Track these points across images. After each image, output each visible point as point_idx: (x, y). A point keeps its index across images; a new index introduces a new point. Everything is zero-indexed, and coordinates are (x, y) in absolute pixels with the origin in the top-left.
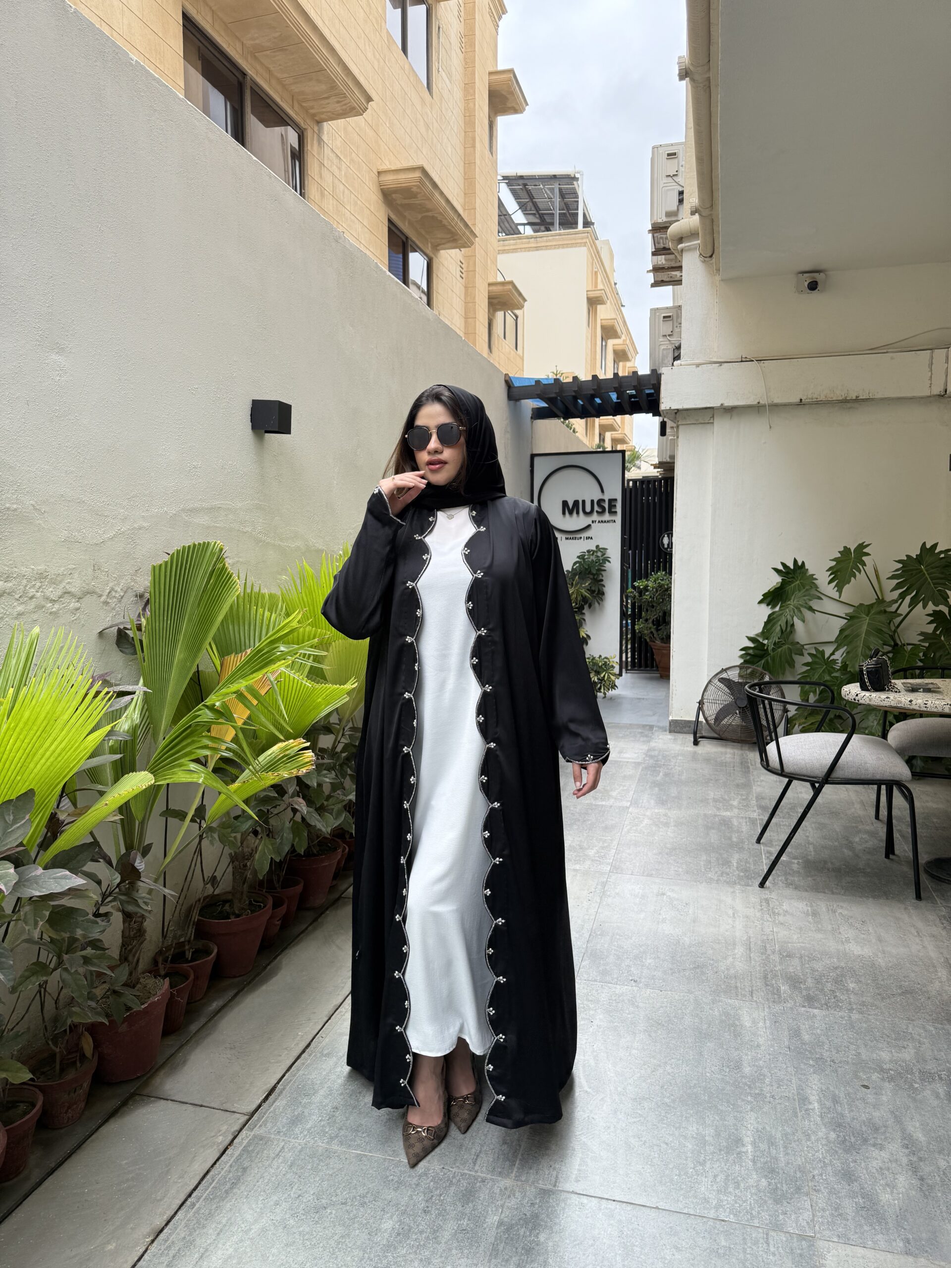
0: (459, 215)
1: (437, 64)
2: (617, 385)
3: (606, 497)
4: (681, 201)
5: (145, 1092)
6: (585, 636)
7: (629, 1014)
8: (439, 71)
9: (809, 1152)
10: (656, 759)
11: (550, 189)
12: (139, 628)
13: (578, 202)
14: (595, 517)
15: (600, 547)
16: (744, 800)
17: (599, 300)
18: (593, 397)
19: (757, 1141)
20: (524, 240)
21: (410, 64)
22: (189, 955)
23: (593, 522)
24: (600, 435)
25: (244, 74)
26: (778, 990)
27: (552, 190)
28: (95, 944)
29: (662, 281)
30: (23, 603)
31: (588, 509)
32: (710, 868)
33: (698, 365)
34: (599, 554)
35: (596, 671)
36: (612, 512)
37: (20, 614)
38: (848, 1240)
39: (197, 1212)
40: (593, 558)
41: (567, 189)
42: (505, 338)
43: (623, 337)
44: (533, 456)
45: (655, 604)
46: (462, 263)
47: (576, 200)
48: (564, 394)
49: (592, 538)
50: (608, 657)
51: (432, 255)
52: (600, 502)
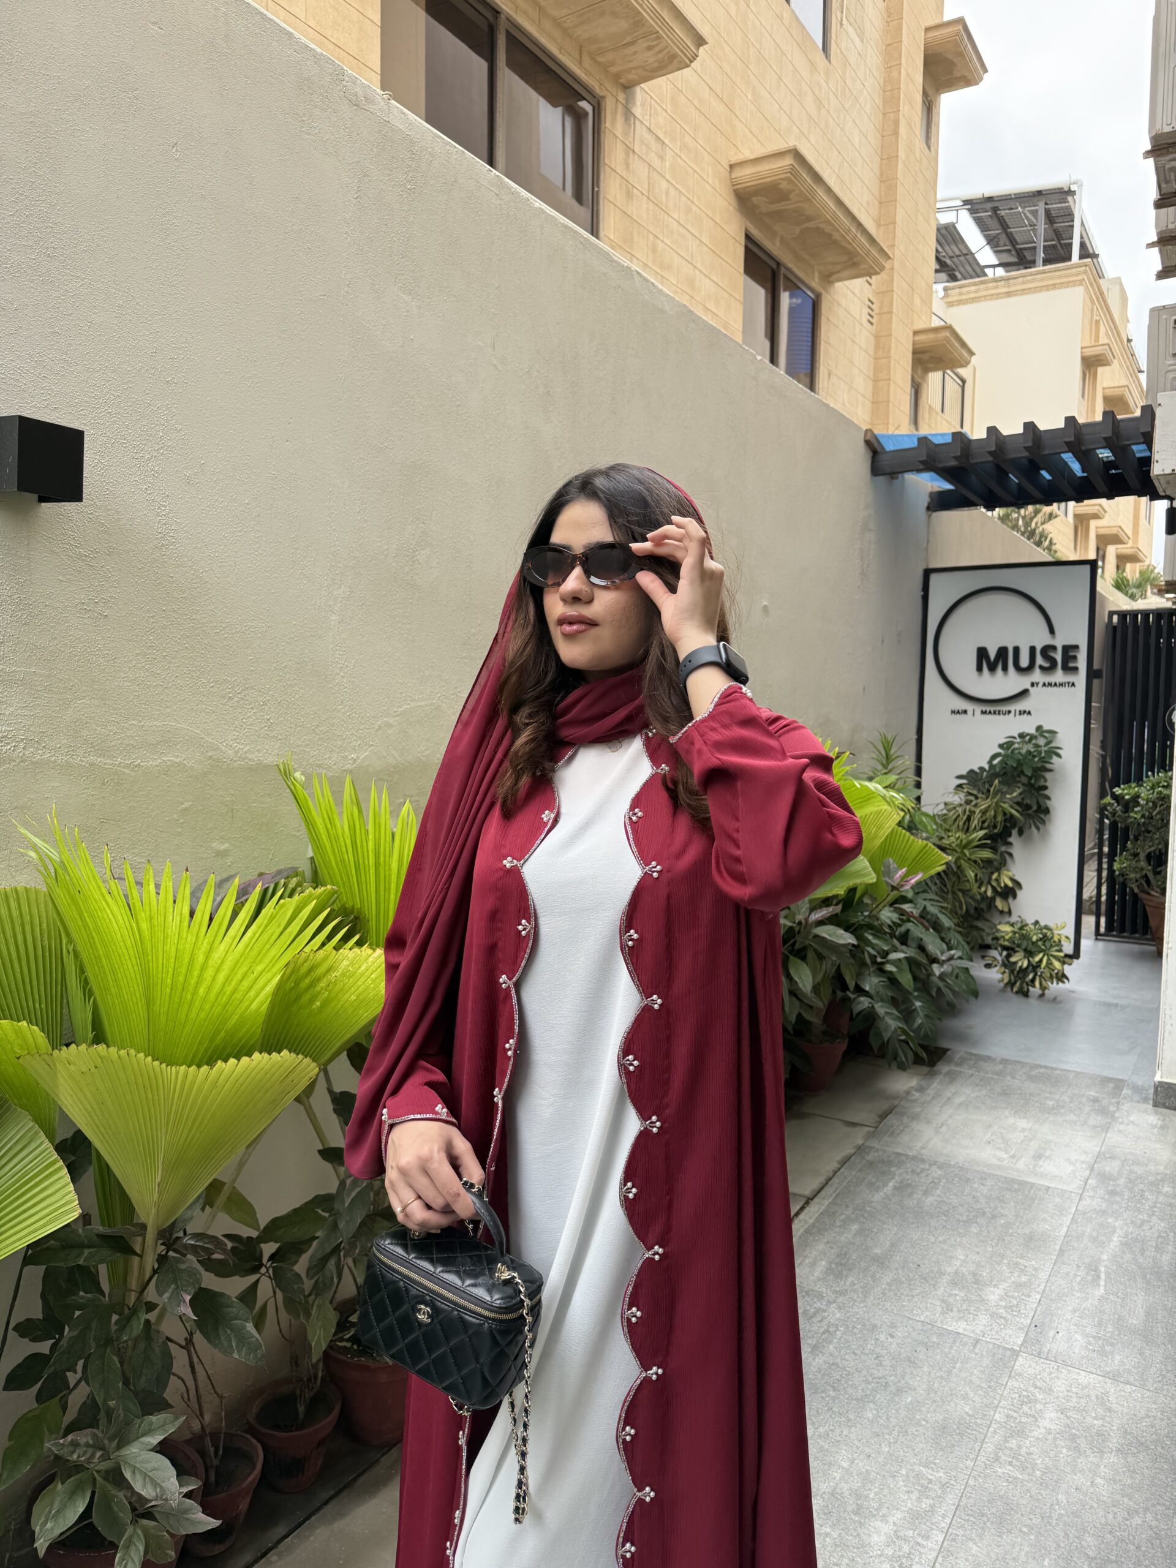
0: (860, 225)
1: (839, 14)
2: (1074, 441)
3: (1059, 642)
6: (1010, 884)
8: (841, 24)
11: (1032, 212)
13: (1072, 226)
14: (1037, 676)
15: (1046, 728)
17: (1100, 360)
18: (1035, 466)
20: (991, 285)
21: (793, 12)
23: (1033, 685)
25: (497, 12)
27: (1035, 213)
31: (1024, 662)
34: (1041, 742)
35: (1025, 950)
36: (1069, 667)
40: (1030, 747)
41: (1059, 209)
42: (943, 411)
44: (928, 573)
45: (1150, 828)
46: (872, 303)
47: (1071, 224)
48: (972, 462)
49: (1029, 713)
50: (1051, 925)
51: (822, 291)
52: (1047, 650)
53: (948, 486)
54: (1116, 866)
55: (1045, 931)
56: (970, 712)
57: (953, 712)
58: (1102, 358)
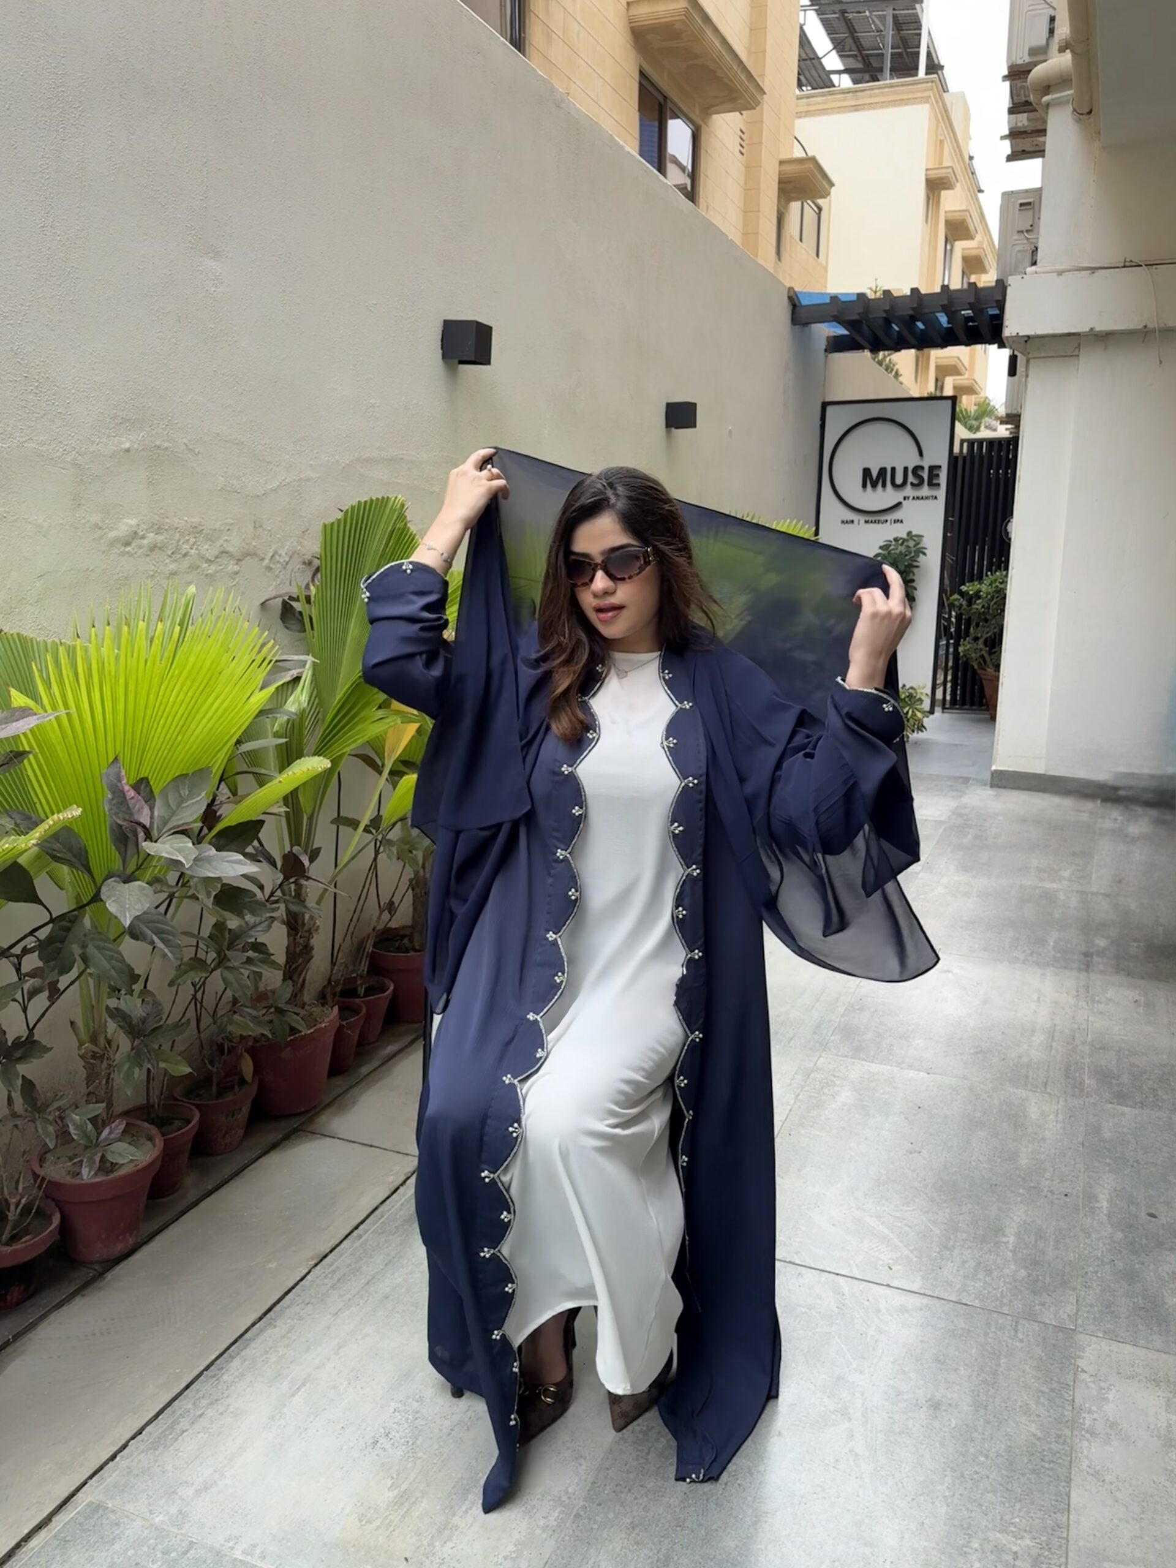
0: (741, 62)
2: (945, 302)
3: (926, 463)
4: (1051, 31)
5: (310, 1129)
7: (883, 1094)
9: (1085, 1249)
10: (965, 818)
11: (880, 18)
12: (308, 600)
13: (920, 35)
14: (908, 491)
15: (914, 533)
16: (1078, 870)
17: (944, 183)
18: (913, 319)
19: (1023, 1232)
20: (839, 96)
22: (361, 991)
23: (905, 498)
24: (937, 380)
26: (1080, 1084)
27: (883, 19)
28: (258, 947)
29: (1023, 151)
30: (176, 561)
31: (899, 480)
32: (1017, 947)
33: (1060, 273)
34: (911, 544)
36: (936, 486)
37: (173, 574)
38: (1116, 1336)
39: (365, 1243)
40: (902, 549)
41: (906, 15)
42: (801, 240)
43: (978, 237)
44: (825, 405)
45: (988, 617)
46: (743, 133)
47: (918, 32)
48: (870, 316)
49: (902, 521)
50: (915, 686)
51: (701, 123)
52: (917, 469)
53: (845, 332)
54: (961, 649)
55: (911, 691)
56: (856, 522)
57: (843, 522)
58: (945, 181)
